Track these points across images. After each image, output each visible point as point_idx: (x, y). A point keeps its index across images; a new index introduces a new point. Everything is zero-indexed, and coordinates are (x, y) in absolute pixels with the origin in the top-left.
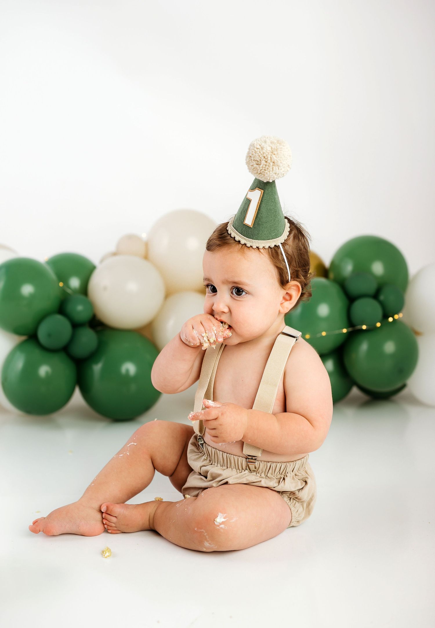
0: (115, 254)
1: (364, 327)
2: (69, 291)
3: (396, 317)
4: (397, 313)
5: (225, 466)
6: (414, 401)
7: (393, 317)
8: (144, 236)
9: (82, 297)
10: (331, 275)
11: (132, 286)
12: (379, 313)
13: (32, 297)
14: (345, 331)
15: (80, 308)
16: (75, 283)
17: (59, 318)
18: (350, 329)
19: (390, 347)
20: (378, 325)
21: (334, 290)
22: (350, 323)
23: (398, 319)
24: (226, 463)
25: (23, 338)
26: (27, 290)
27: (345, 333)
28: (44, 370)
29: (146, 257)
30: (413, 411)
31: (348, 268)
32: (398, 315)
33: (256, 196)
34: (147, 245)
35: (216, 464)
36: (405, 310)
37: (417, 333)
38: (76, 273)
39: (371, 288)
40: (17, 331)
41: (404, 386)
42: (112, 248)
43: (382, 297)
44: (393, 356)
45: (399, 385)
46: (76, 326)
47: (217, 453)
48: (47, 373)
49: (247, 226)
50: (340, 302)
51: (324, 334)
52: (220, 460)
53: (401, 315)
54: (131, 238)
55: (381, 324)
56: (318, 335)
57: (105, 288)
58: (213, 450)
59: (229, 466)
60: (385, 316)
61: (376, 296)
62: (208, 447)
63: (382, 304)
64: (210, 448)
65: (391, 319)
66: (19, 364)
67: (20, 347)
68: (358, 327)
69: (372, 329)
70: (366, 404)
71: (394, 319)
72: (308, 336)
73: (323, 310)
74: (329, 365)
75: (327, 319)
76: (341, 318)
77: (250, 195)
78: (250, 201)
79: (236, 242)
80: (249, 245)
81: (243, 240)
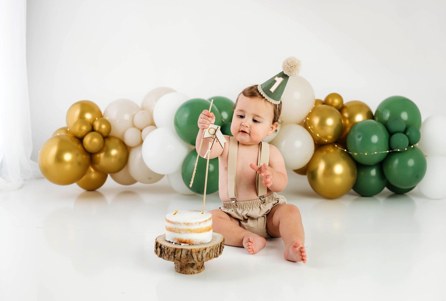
1: (399, 150)
3: (415, 145)
4: (416, 143)
10: (377, 119)
12: (407, 142)
14: (388, 152)
16: (225, 115)
18: (390, 151)
19: (411, 163)
20: (406, 149)
21: (381, 127)
22: (390, 148)
31: (387, 115)
33: (279, 80)
39: (403, 128)
43: (408, 134)
44: (413, 167)
49: (271, 92)
50: (384, 135)
51: (376, 153)
53: (417, 145)
56: (372, 154)
60: (410, 145)
61: (405, 132)
63: (408, 136)
65: (412, 146)
68: (395, 150)
69: (402, 152)
70: (391, 197)
71: (414, 147)
72: (366, 154)
73: (375, 139)
74: (373, 172)
75: (376, 144)
76: (385, 144)
77: (276, 79)
78: (275, 81)
79: (263, 97)
80: (268, 100)
81: (266, 97)
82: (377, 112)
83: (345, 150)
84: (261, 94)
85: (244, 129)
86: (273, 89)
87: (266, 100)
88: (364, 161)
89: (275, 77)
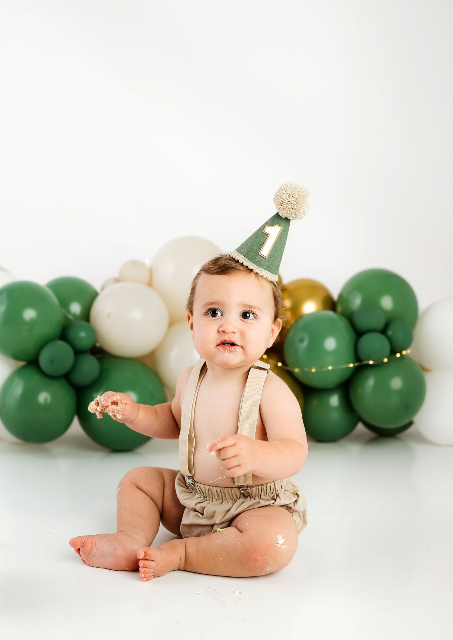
0: (118, 280)
1: (371, 362)
2: (70, 317)
3: (404, 353)
4: (405, 349)
5: (220, 499)
6: (421, 439)
7: (401, 353)
8: (148, 262)
9: (84, 323)
10: (339, 308)
11: (137, 314)
12: (387, 348)
13: (33, 322)
14: (351, 365)
15: (82, 334)
16: (76, 308)
17: (61, 344)
18: (357, 364)
19: (396, 383)
20: (386, 360)
21: (342, 324)
22: (357, 358)
23: (406, 354)
24: (220, 496)
25: (22, 363)
26: (29, 314)
27: (352, 367)
28: (43, 397)
29: (150, 284)
30: (419, 449)
31: (357, 302)
32: (406, 351)
33: (274, 231)
34: (151, 271)
35: (211, 499)
36: (413, 346)
37: (425, 369)
38: (77, 299)
39: (379, 323)
40: (16, 357)
41: (410, 424)
42: (116, 274)
43: (390, 333)
44: (399, 392)
45: (405, 422)
46: (78, 352)
47: (211, 489)
48: (46, 400)
49: (262, 257)
50: (347, 336)
51: (330, 368)
52: (215, 495)
53: (409, 351)
54: (135, 264)
55: (388, 359)
56: (325, 369)
57: (109, 315)
58: (207, 487)
59: (224, 499)
60: (393, 352)
61: (384, 331)
62: (200, 485)
63: (390, 339)
64: (202, 486)
65: (398, 355)
66: (18, 389)
67: (18, 372)
68: (365, 362)
69: (379, 365)
70: (371, 441)
71: (402, 355)
72: (313, 370)
73: (330, 344)
74: (334, 400)
75: (333, 353)
76: (348, 352)
77: (268, 230)
78: (267, 235)
79: (249, 269)
80: (261, 274)
81: (256, 269)
82: (341, 296)
83: (280, 364)
84: (245, 264)
85: (229, 338)
86: (265, 251)
87: (257, 274)
88: (315, 383)
89: (263, 227)
